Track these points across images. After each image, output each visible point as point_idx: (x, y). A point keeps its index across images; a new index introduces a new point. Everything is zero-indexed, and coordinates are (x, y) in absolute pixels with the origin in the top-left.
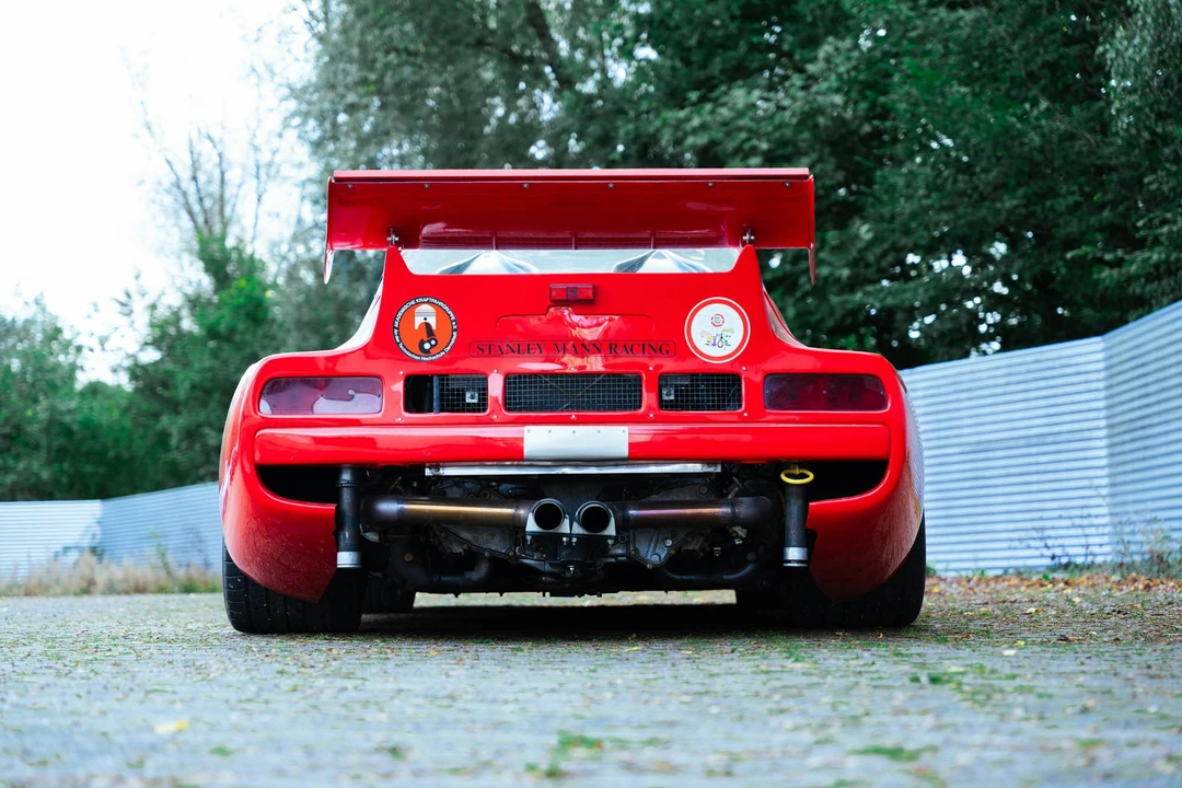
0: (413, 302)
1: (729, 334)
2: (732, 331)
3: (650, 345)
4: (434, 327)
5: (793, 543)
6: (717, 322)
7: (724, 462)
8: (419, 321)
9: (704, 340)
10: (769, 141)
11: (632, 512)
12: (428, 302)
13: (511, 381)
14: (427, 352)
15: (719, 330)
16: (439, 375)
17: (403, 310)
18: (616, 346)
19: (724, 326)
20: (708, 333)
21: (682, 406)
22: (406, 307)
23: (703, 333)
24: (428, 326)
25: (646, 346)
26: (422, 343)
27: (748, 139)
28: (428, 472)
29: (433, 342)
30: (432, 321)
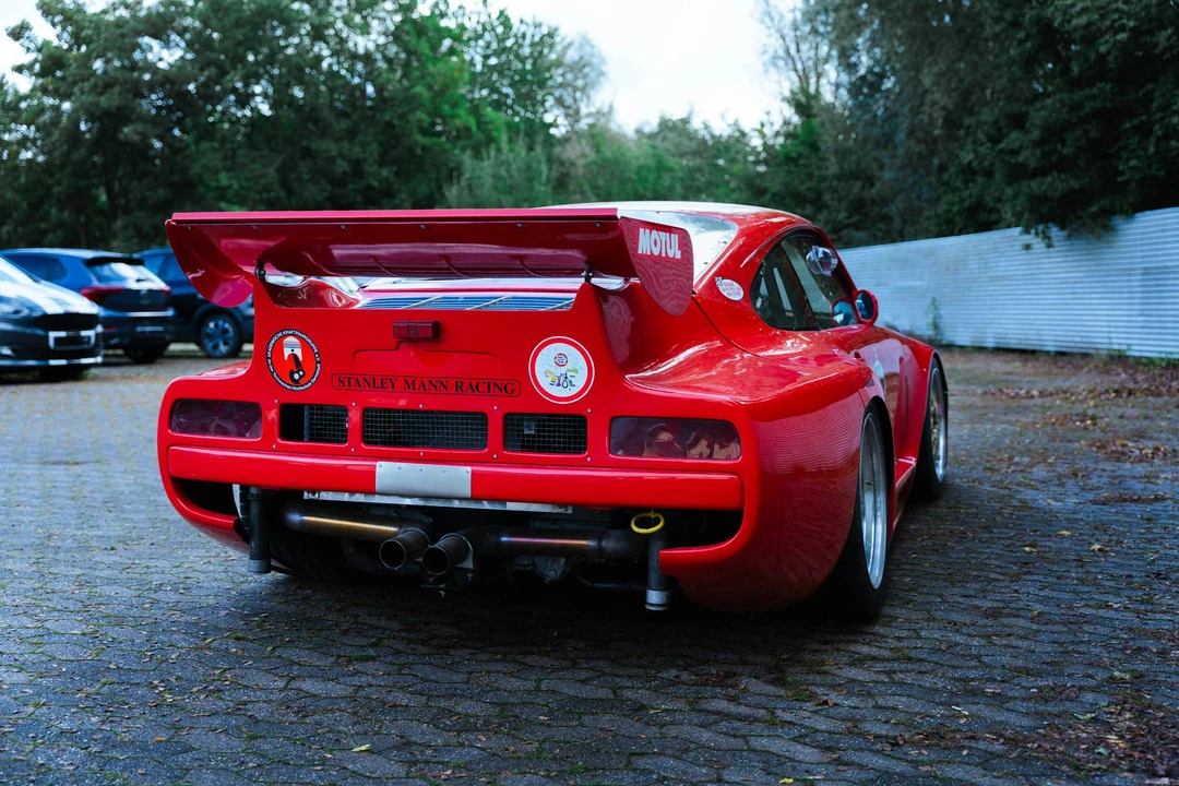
0: (280, 334)
1: (573, 374)
2: (576, 371)
3: (495, 384)
4: (301, 359)
5: (653, 587)
6: (561, 360)
7: (575, 506)
8: (287, 352)
9: (549, 380)
10: (1136, 20)
11: (504, 539)
12: (293, 335)
13: (368, 414)
14: (297, 382)
15: (563, 370)
16: (309, 405)
17: (273, 342)
18: (462, 384)
19: (568, 366)
20: (552, 373)
21: (528, 447)
22: (275, 338)
23: (547, 373)
24: (295, 356)
25: (492, 385)
26: (292, 373)
27: (1120, 18)
28: (306, 495)
29: (301, 373)
30: (298, 352)
